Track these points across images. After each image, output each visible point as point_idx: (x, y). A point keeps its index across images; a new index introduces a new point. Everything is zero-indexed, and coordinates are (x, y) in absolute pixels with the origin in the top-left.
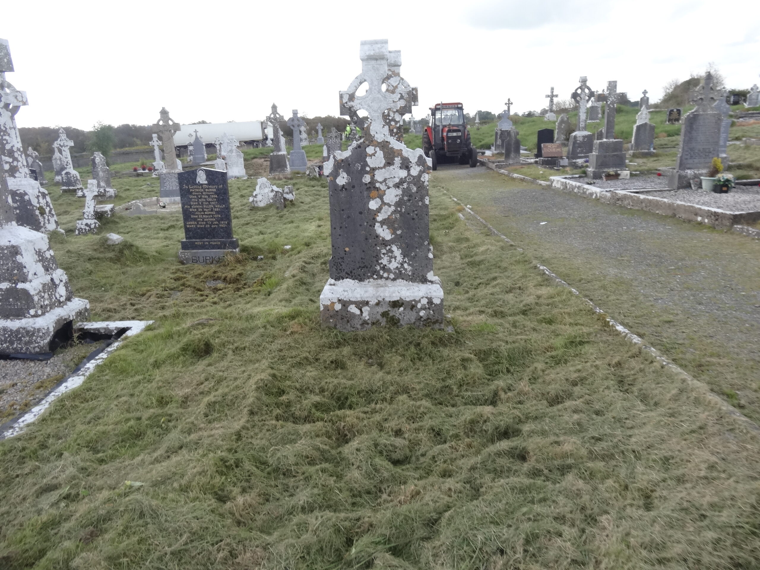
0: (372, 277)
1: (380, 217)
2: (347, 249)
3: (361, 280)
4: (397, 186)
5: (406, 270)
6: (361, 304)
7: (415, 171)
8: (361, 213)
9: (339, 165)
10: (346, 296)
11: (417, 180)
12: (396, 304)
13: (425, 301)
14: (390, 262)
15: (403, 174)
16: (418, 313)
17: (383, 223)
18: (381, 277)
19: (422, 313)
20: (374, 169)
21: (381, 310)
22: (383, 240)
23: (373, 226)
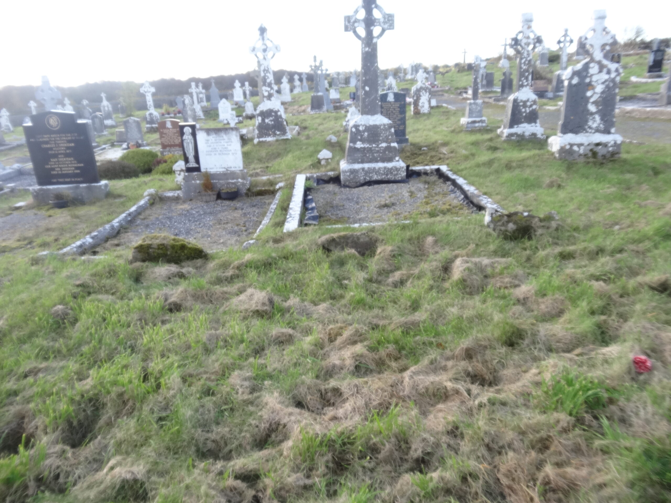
0: (582, 132)
1: (592, 100)
2: (572, 118)
3: (576, 133)
4: (603, 83)
5: (601, 127)
6: (579, 145)
7: (613, 75)
8: (582, 98)
10: (572, 142)
11: (613, 80)
12: (598, 145)
13: (612, 143)
14: (593, 123)
15: (606, 77)
16: (608, 149)
17: (593, 103)
18: (587, 132)
19: (610, 149)
20: (592, 75)
21: (590, 148)
22: (592, 112)
23: (587, 105)
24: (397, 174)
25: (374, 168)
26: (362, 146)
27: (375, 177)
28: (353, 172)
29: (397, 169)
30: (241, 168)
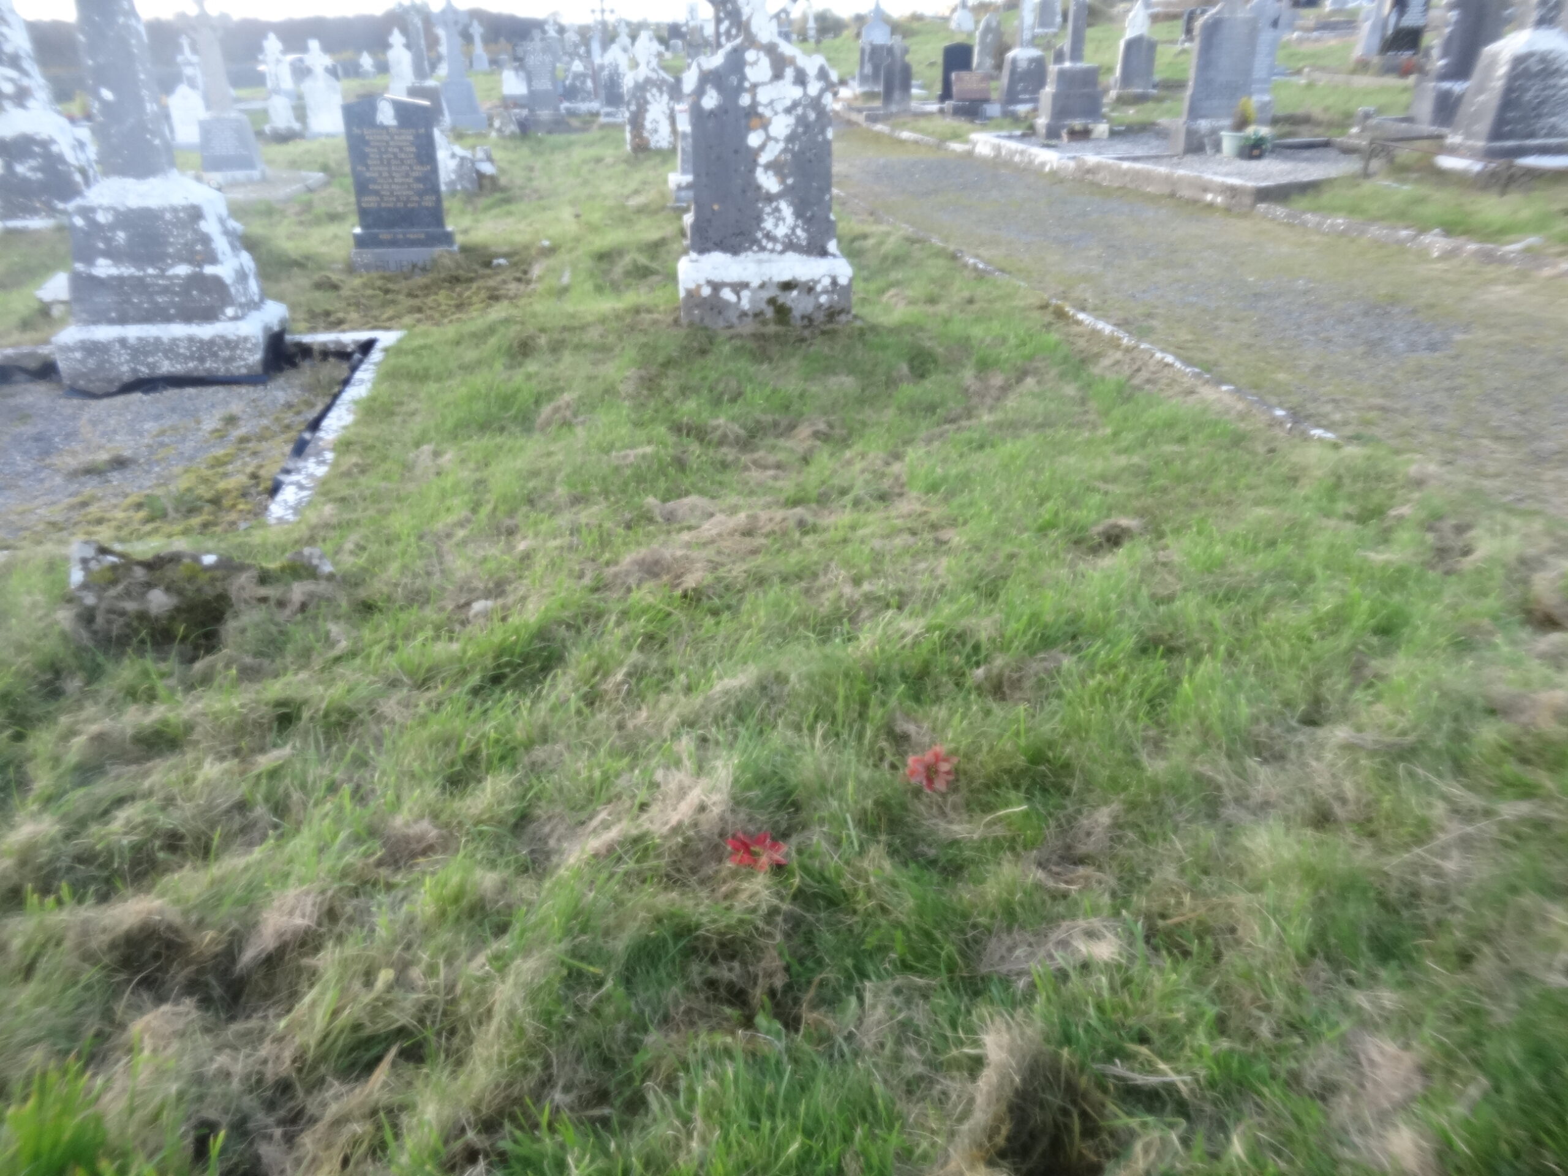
0: (750, 248)
1: (764, 158)
2: (716, 207)
3: (735, 253)
4: (788, 111)
5: (798, 237)
6: (739, 287)
8: (736, 152)
9: (707, 78)
10: (717, 277)
11: (816, 103)
12: (787, 286)
13: (826, 282)
14: (776, 225)
15: (797, 92)
16: (817, 298)
17: (768, 167)
18: (763, 249)
19: (823, 299)
20: (755, 86)
21: (766, 295)
22: (768, 193)
23: (752, 171)
24: (231, 359)
25: (158, 340)
26: (114, 271)
27: (166, 367)
28: (92, 348)
29: (230, 344)
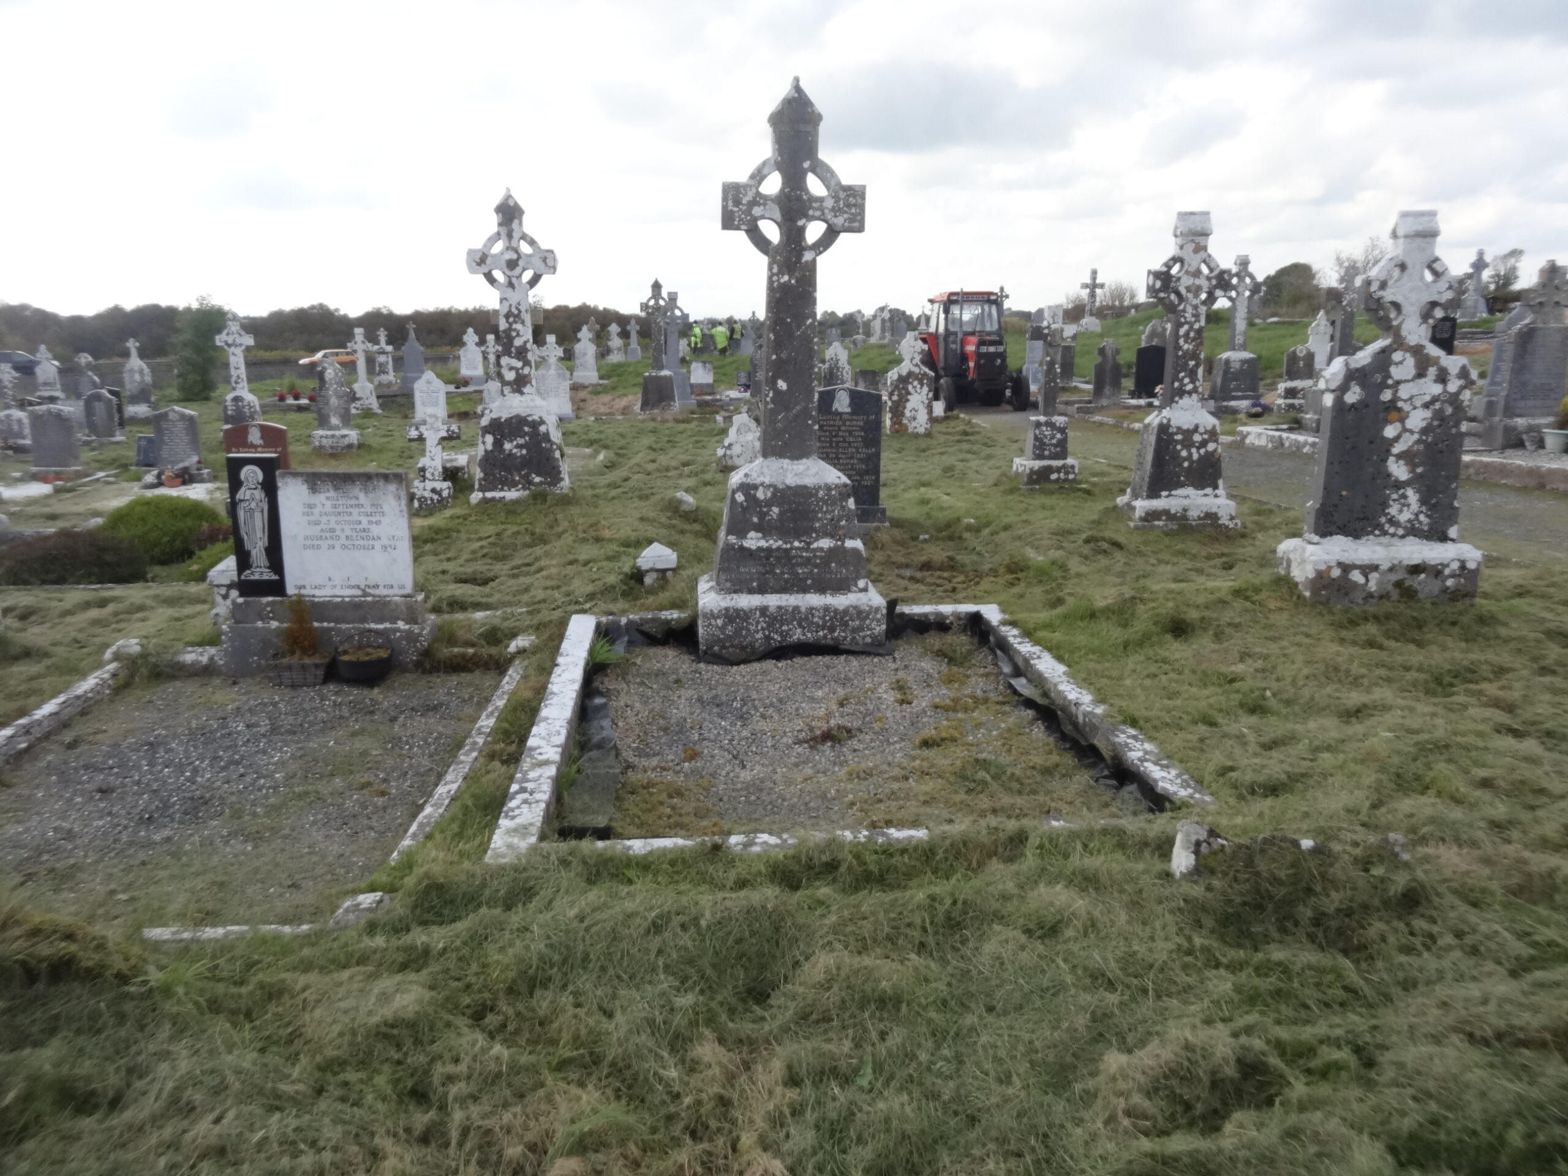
0: (1372, 533)
1: (1397, 449)
2: (1344, 493)
3: (1357, 537)
4: (1426, 406)
5: (1420, 523)
6: (1368, 569)
7: (1453, 386)
8: (1371, 442)
9: (1353, 376)
10: (1348, 557)
11: (1454, 399)
12: (1416, 569)
13: (1455, 566)
14: (1401, 511)
15: (1437, 389)
16: (1444, 581)
17: (1399, 457)
18: (1385, 533)
19: (1450, 583)
20: (1398, 383)
21: (1394, 577)
22: (1397, 480)
23: (1385, 460)
24: (860, 629)
25: (796, 608)
26: (763, 543)
27: (798, 635)
28: (733, 616)
29: (861, 614)
30: (409, 590)
